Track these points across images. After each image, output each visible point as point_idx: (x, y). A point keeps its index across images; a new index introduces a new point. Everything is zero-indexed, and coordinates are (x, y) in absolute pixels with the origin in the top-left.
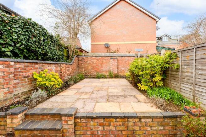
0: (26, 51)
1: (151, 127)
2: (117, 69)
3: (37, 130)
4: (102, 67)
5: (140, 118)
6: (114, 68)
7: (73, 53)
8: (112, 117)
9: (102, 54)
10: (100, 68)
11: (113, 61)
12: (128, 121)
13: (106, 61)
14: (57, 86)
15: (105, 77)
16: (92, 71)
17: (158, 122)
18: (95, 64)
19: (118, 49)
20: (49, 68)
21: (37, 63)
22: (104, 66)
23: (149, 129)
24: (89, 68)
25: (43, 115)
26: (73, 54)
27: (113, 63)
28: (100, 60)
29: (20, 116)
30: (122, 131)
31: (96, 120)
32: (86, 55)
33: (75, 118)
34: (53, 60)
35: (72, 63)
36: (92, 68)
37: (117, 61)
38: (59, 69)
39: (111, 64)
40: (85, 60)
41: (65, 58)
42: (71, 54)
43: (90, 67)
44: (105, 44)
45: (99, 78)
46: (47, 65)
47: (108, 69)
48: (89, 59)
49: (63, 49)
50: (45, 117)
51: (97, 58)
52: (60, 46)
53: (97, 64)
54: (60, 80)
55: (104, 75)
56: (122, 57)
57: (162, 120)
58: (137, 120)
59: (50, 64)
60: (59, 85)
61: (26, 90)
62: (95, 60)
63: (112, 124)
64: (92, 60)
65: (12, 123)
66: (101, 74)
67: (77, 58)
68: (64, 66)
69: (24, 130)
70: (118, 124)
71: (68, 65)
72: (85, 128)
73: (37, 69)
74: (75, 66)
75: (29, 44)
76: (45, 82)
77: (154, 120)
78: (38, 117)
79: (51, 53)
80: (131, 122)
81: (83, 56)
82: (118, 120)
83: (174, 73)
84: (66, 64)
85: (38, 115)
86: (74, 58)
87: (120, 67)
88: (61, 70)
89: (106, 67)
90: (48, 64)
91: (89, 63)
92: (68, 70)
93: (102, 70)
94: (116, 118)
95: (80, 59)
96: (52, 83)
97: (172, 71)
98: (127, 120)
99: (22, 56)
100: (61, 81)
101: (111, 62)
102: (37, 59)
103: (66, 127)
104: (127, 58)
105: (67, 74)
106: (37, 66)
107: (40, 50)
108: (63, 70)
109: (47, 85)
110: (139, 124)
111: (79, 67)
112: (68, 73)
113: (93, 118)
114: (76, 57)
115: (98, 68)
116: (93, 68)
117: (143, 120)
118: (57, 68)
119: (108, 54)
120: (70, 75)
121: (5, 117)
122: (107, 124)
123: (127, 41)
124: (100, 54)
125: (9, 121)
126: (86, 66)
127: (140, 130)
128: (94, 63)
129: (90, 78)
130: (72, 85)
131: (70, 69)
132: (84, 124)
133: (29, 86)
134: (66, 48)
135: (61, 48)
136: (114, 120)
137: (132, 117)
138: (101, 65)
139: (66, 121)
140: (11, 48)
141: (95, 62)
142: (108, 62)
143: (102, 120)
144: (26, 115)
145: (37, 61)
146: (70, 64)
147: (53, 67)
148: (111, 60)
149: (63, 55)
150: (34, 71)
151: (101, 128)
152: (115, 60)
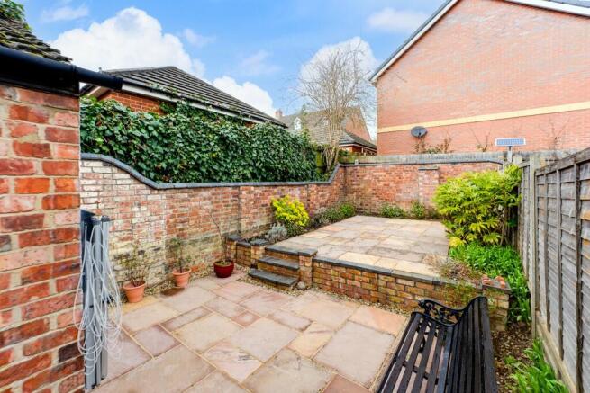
0: (263, 170)
1: (414, 295)
3: (276, 265)
4: (399, 191)
5: (396, 277)
6: (428, 194)
7: (334, 160)
8: (357, 268)
9: (401, 156)
10: (392, 192)
11: (426, 176)
12: (378, 278)
13: (408, 176)
14: (301, 223)
15: (402, 216)
16: (374, 198)
17: (425, 290)
18: (382, 184)
19: (446, 141)
20: (291, 193)
21: (276, 186)
22: (402, 186)
23: (410, 298)
24: (368, 192)
25: (281, 252)
26: (333, 162)
27: (427, 181)
28: (393, 173)
29: (261, 248)
30: (370, 290)
31: (337, 269)
32: (362, 161)
33: (313, 261)
34: (296, 178)
35: (330, 182)
36: (374, 192)
37: (437, 176)
38: (305, 194)
39: (421, 184)
40: (358, 174)
41: (318, 170)
42: (329, 163)
43: (370, 190)
44: (415, 129)
45: (386, 215)
46: (288, 188)
47: (413, 195)
48: (368, 172)
49: (314, 156)
50: (283, 255)
51: (386, 168)
52: (309, 150)
53: (386, 183)
54: (305, 213)
55: (401, 211)
56: (454, 163)
57: (431, 287)
58: (391, 279)
59: (292, 186)
60: (303, 221)
61: (264, 223)
62: (381, 174)
63: (356, 277)
64: (375, 174)
65: (255, 254)
66: (394, 207)
67: (341, 170)
68: (314, 188)
69: (265, 263)
70: (365, 279)
71: (322, 186)
72: (324, 276)
73: (275, 194)
74: (336, 187)
75: (268, 160)
76: (284, 214)
77: (418, 285)
79: (294, 167)
80: (382, 281)
81: (356, 164)
82: (364, 273)
84: (318, 185)
85: (277, 251)
86: (336, 170)
88: (309, 195)
89: (409, 190)
90: (289, 186)
91: (368, 181)
92: (322, 196)
93: (398, 196)
94: (362, 270)
95: (349, 170)
96: (294, 217)
98: (376, 275)
99: (260, 177)
100: (306, 215)
101: (420, 178)
102: (276, 180)
103: (303, 269)
104: (468, 167)
105: (321, 204)
106: (276, 190)
107: (280, 166)
108: (313, 197)
109: (288, 218)
110: (394, 285)
111: (346, 188)
112: (321, 201)
113: (333, 265)
114: (341, 167)
115: (388, 192)
116: (377, 193)
117: (400, 281)
118: (302, 192)
119: (416, 157)
120: (325, 206)
121: (249, 247)
122: (350, 276)
124: (395, 157)
125: (252, 251)
126: (362, 186)
127: (396, 296)
128: (379, 181)
129: (368, 215)
130: (325, 225)
131: (327, 193)
132: (323, 271)
133: (266, 218)
134: (320, 150)
135: (311, 154)
136: (359, 273)
137: (383, 274)
138: (395, 185)
139: (304, 262)
140: (251, 169)
141: (381, 178)
142: (413, 178)
143: (344, 270)
144: (266, 249)
145: (276, 183)
146: (325, 184)
147: (297, 191)
148: (421, 174)
149: (315, 167)
150: (272, 197)
151: (342, 280)
152: (432, 173)
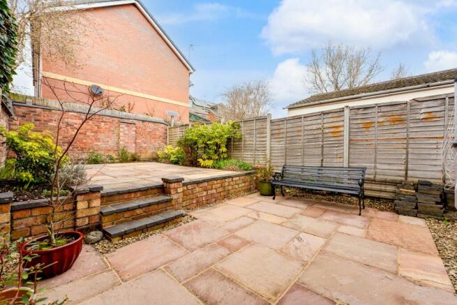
2: (134, 145)
3: (139, 207)
4: (98, 140)
6: (127, 143)
8: (215, 179)
10: (90, 141)
11: (126, 128)
12: (225, 181)
13: (107, 126)
17: (242, 179)
19: (129, 104)
22: (100, 136)
25: (130, 193)
27: (127, 132)
28: (90, 122)
30: (220, 193)
31: (201, 185)
32: (38, 103)
33: (183, 185)
37: (134, 129)
39: (122, 134)
40: (38, 118)
47: (111, 144)
48: (55, 117)
50: (133, 195)
56: (143, 121)
62: (75, 121)
63: (214, 187)
64: (66, 120)
65: (89, 207)
70: (218, 185)
72: (191, 196)
78: (121, 197)
80: (227, 183)
83: (237, 143)
85: (123, 193)
87: (140, 141)
89: (108, 139)
93: (97, 145)
95: (20, 111)
97: (234, 142)
101: (121, 130)
103: (175, 197)
104: (152, 125)
113: (199, 183)
115: (84, 141)
117: (234, 179)
123: (142, 91)
125: (82, 205)
128: (73, 128)
132: (190, 192)
136: (216, 182)
137: (228, 177)
138: (93, 134)
139: (176, 189)
141: (75, 126)
142: (112, 129)
143: (206, 184)
148: (121, 126)
151: (205, 193)
152: (130, 126)
